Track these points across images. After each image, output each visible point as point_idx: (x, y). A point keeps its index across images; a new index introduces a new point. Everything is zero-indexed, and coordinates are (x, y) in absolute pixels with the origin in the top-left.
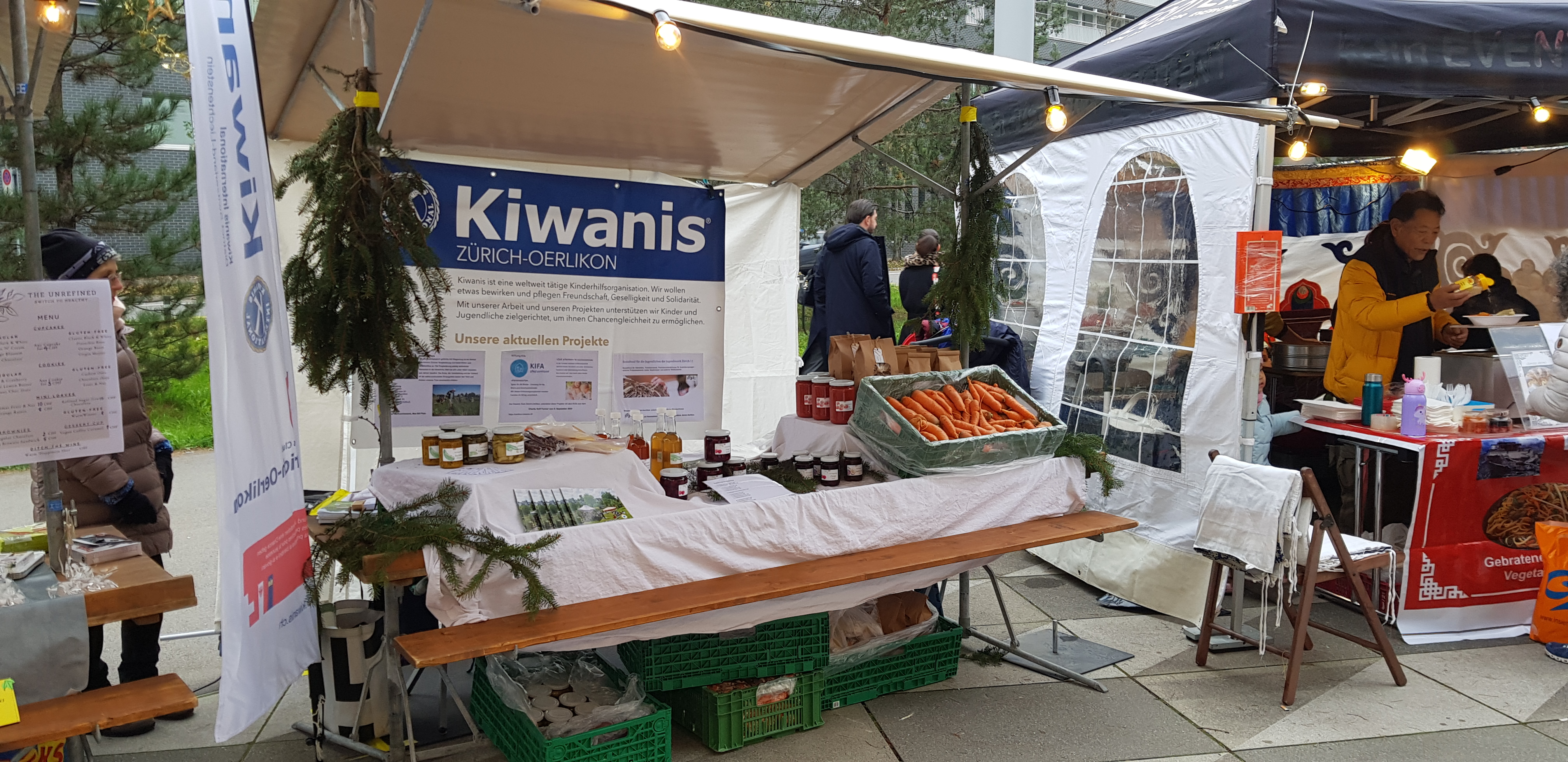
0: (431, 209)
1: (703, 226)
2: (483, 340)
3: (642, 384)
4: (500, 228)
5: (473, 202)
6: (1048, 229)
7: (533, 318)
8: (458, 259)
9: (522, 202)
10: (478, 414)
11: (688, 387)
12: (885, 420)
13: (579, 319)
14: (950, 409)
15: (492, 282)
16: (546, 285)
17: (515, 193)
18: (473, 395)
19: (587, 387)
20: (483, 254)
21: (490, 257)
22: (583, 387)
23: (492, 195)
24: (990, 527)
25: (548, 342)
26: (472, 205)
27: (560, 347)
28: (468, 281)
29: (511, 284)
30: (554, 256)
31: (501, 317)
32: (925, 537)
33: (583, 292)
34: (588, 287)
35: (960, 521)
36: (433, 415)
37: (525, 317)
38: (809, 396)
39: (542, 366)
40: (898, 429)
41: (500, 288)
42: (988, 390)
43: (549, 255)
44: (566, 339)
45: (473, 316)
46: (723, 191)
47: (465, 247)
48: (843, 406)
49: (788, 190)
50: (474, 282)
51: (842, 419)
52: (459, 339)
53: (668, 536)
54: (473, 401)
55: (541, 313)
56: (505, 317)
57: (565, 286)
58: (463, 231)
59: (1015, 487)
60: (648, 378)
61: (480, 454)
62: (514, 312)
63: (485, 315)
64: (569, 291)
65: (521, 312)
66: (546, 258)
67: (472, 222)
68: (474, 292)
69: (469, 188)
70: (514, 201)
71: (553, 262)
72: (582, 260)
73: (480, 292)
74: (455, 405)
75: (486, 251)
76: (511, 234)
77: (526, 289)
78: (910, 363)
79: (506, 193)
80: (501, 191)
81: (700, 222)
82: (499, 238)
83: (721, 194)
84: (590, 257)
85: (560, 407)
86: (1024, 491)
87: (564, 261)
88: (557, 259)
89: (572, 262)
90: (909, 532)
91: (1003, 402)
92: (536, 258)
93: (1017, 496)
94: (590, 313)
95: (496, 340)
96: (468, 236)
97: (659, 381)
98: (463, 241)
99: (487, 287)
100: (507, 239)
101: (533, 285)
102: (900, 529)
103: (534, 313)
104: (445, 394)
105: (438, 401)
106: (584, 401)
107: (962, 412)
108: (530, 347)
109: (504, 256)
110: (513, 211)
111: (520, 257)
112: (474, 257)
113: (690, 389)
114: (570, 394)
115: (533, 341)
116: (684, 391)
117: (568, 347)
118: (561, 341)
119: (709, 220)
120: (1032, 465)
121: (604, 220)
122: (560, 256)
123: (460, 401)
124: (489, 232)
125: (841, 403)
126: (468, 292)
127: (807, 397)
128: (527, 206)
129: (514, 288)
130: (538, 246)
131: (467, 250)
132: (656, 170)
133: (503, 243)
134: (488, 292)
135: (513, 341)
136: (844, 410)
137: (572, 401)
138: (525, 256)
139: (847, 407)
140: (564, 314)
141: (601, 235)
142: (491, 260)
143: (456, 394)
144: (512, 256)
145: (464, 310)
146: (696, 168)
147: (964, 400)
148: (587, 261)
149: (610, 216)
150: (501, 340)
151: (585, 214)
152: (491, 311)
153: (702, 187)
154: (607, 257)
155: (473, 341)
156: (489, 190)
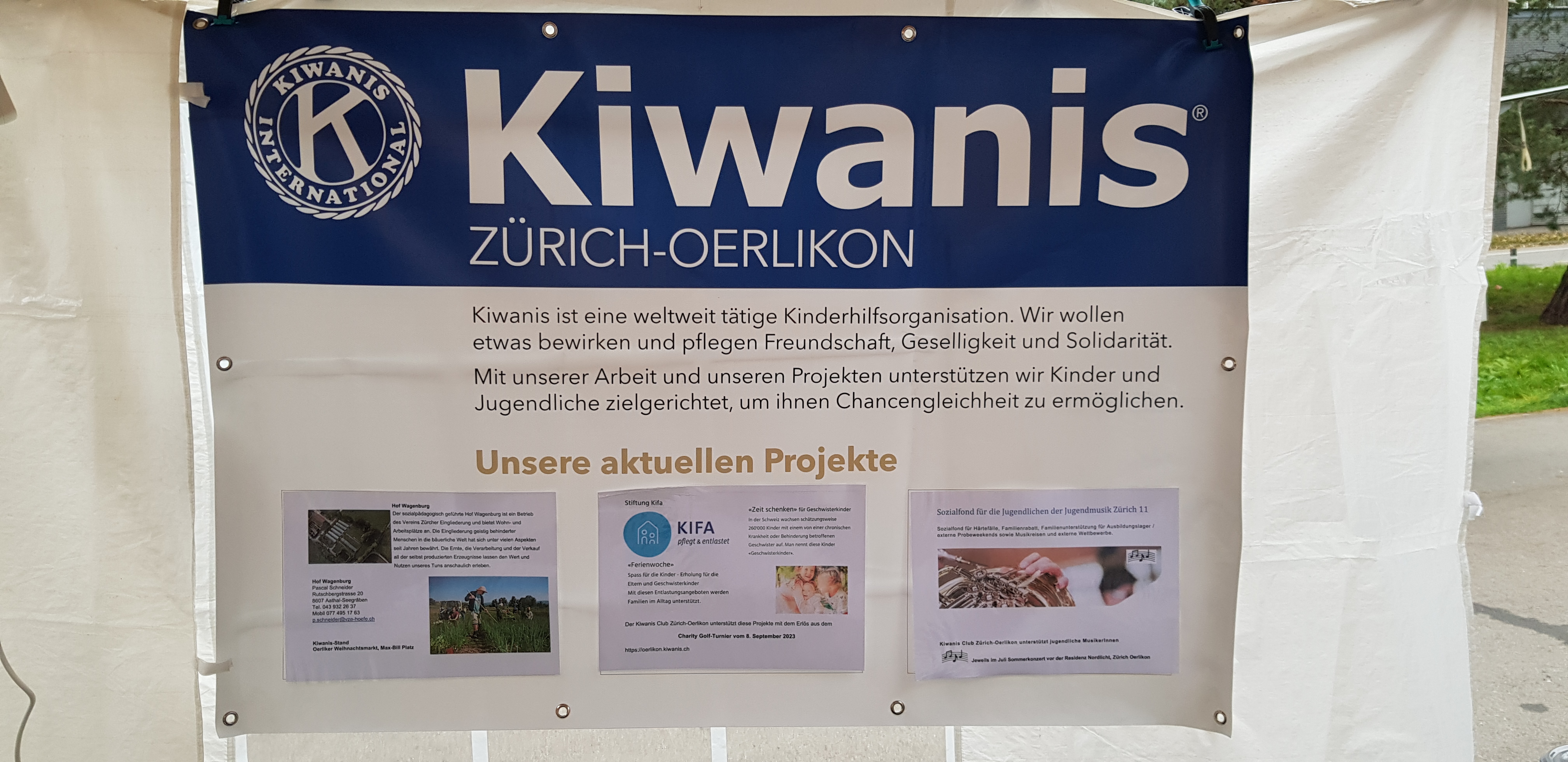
0: (399, 137)
1: (1183, 130)
2: (547, 465)
3: (992, 572)
4: (586, 172)
5: (508, 110)
7: (680, 405)
8: (473, 261)
9: (636, 101)
10: (546, 648)
11: (1131, 579)
13: (810, 403)
15: (569, 317)
16: (718, 317)
17: (614, 77)
18: (529, 602)
19: (836, 580)
20: (545, 245)
21: (564, 251)
22: (823, 580)
23: (553, 87)
25: (723, 464)
26: (505, 118)
27: (759, 478)
28: (500, 317)
29: (620, 318)
30: (737, 240)
31: (593, 405)
33: (821, 332)
34: (833, 318)
36: (434, 651)
37: (658, 404)
39: (709, 528)
41: (590, 331)
43: (723, 239)
44: (773, 456)
46: (1243, 22)
47: (494, 230)
50: (516, 318)
52: (487, 465)
54: (530, 616)
55: (703, 390)
56: (604, 404)
57: (771, 318)
58: (486, 186)
60: (1014, 556)
62: (628, 391)
63: (551, 403)
64: (781, 329)
65: (646, 391)
66: (717, 247)
67: (512, 166)
68: (517, 344)
69: (495, 74)
70: (614, 98)
71: (736, 256)
72: (814, 247)
73: (534, 343)
75: (551, 238)
76: (618, 186)
77: (663, 330)
79: (589, 80)
80: (576, 75)
81: (1172, 117)
82: (586, 202)
83: (1239, 33)
84: (836, 239)
85: (761, 630)
87: (767, 252)
88: (746, 248)
89: (787, 253)
92: (690, 247)
94: (842, 387)
95: (581, 465)
96: (503, 202)
97: (1045, 564)
98: (488, 213)
99: (552, 332)
100: (605, 202)
101: (683, 318)
103: (683, 390)
104: (462, 600)
105: (444, 617)
106: (829, 616)
108: (674, 480)
109: (602, 247)
110: (614, 128)
111: (645, 247)
112: (518, 252)
113: (1137, 587)
114: (789, 599)
115: (682, 465)
116: (1120, 593)
117: (779, 476)
118: (760, 462)
119: (1201, 112)
121: (872, 135)
122: (755, 240)
123: (499, 616)
126: (501, 344)
128: (649, 109)
129: (631, 330)
130: (692, 215)
131: (499, 234)
133: (597, 212)
134: (557, 344)
135: (628, 466)
137: (794, 617)
138: (658, 243)
140: (771, 391)
141: (866, 174)
142: (567, 259)
143: (488, 599)
144: (623, 247)
145: (494, 392)
148: (831, 248)
149: (894, 123)
150: (596, 464)
151: (817, 123)
152: (566, 391)
153: (1185, 16)
154: (887, 233)
155: (522, 467)
156: (546, 72)
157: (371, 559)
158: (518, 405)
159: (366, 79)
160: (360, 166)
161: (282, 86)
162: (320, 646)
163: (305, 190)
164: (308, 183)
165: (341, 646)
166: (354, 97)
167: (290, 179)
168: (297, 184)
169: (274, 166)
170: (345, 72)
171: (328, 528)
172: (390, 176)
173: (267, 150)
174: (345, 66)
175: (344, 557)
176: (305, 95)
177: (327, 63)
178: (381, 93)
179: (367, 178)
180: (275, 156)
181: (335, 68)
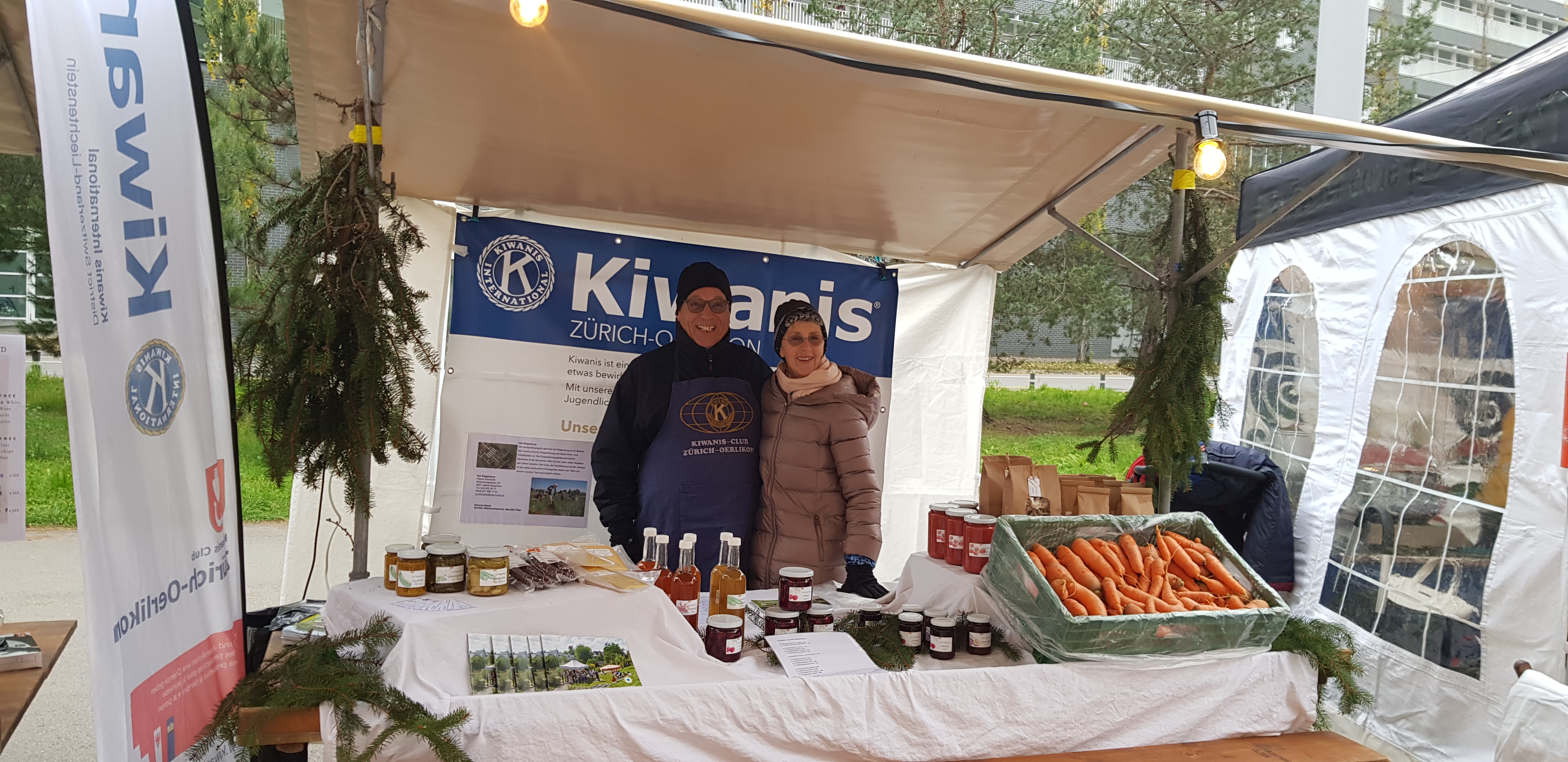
0: (545, 278)
1: (870, 312)
4: (624, 302)
5: (594, 272)
6: (1323, 335)
8: (572, 335)
9: (651, 274)
10: (582, 515)
12: (1021, 577)
14: (1122, 569)
15: (609, 364)
17: (643, 264)
18: (577, 492)
20: (602, 331)
23: (616, 264)
24: (1164, 741)
26: (592, 275)
28: (581, 361)
32: (1061, 749)
35: (1119, 729)
36: (530, 513)
38: (943, 531)
40: (1035, 592)
42: (1184, 546)
45: (584, 401)
46: (896, 271)
47: (581, 323)
48: (977, 549)
49: (980, 274)
50: (587, 362)
51: (975, 566)
52: (566, 427)
53: (670, 716)
54: (577, 499)
58: (580, 303)
59: (1205, 689)
61: (449, 581)
63: (598, 401)
67: (592, 294)
68: (586, 374)
69: (591, 256)
70: (642, 272)
73: (594, 374)
74: (556, 503)
75: (605, 329)
76: (637, 310)
78: (1080, 500)
79: (632, 263)
80: (628, 261)
81: (867, 306)
82: (622, 315)
83: (894, 275)
86: (1219, 696)
90: (1035, 739)
91: (1202, 565)
93: (1207, 702)
96: (585, 310)
98: (579, 315)
99: (602, 370)
100: (631, 315)
102: (1022, 734)
104: (546, 489)
105: (537, 497)
107: (1139, 575)
109: (626, 335)
110: (639, 285)
111: (645, 336)
112: (590, 334)
119: (878, 305)
120: (1234, 660)
121: (747, 299)
123: (562, 498)
124: (611, 307)
125: (976, 545)
126: (580, 373)
127: (941, 533)
128: (655, 278)
131: (583, 324)
132: (815, 243)
133: (626, 319)
134: (603, 375)
136: (980, 555)
138: (651, 335)
139: (984, 551)
141: (743, 315)
142: (611, 338)
143: (558, 490)
144: (635, 335)
145: (574, 394)
146: (870, 243)
147: (1145, 557)
149: (756, 295)
153: (874, 265)
155: (582, 430)
156: (614, 259)
157: (506, 467)
159: (533, 251)
160: (528, 289)
161: (498, 251)
162: (477, 506)
163: (501, 297)
164: (503, 294)
165: (487, 507)
167: (495, 291)
168: (498, 294)
169: (488, 285)
170: (525, 247)
171: (487, 451)
172: (540, 295)
173: (486, 278)
174: (525, 245)
175: (493, 465)
176: (507, 255)
177: (517, 243)
178: (539, 258)
179: (530, 295)
180: (490, 280)
181: (520, 246)
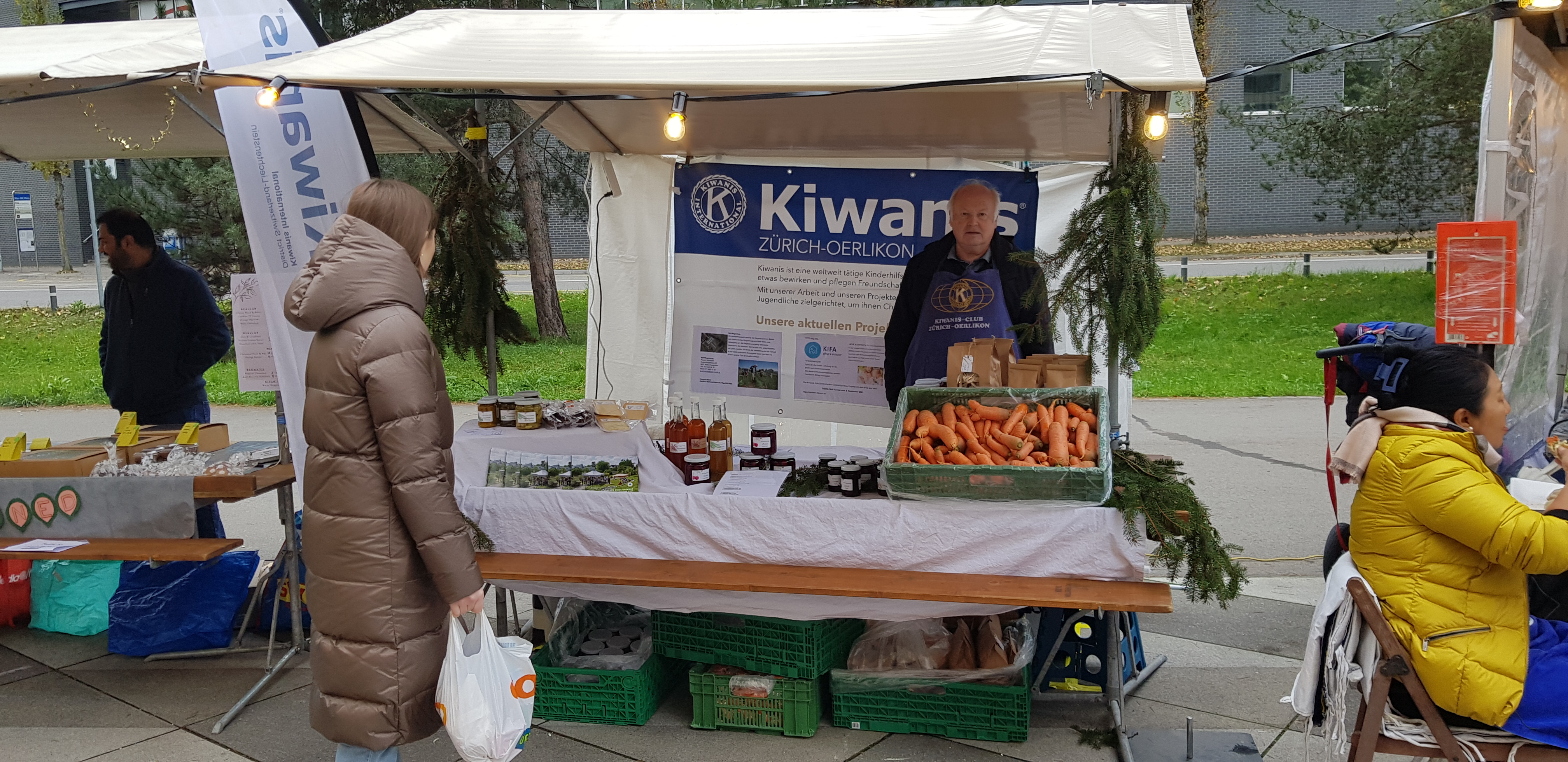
0: (739, 206)
1: (1016, 212)
2: (780, 322)
4: (799, 219)
5: (775, 198)
7: (827, 304)
8: (760, 249)
9: (817, 196)
10: (776, 389)
13: (874, 307)
15: (790, 270)
16: (842, 273)
17: (810, 188)
18: (772, 371)
19: (879, 372)
20: (785, 244)
21: (791, 247)
22: (874, 372)
23: (790, 191)
25: (841, 327)
26: (774, 201)
27: (853, 332)
28: (767, 269)
29: (808, 272)
30: (851, 246)
31: (796, 302)
33: (879, 280)
34: (884, 275)
36: (739, 386)
37: (819, 303)
39: (835, 350)
41: (797, 276)
43: (846, 245)
44: (859, 325)
46: (1037, 173)
50: (773, 270)
52: (760, 321)
54: (772, 376)
55: (835, 299)
56: (800, 302)
57: (861, 274)
58: (766, 224)
62: (809, 298)
63: (782, 300)
64: (865, 279)
65: (815, 298)
66: (843, 248)
67: (775, 216)
68: (772, 279)
69: (771, 185)
70: (810, 195)
71: (850, 251)
72: (878, 249)
73: (778, 279)
74: (757, 379)
75: (787, 242)
76: (810, 226)
77: (822, 277)
79: (802, 188)
80: (798, 187)
81: (1013, 207)
82: (799, 230)
83: (1035, 177)
84: (885, 247)
85: (851, 389)
86: (1041, 539)
87: (861, 250)
88: (854, 249)
89: (868, 251)
92: (834, 247)
93: (1030, 545)
95: (791, 323)
96: (771, 229)
98: (766, 233)
99: (785, 275)
100: (806, 230)
101: (830, 273)
103: (828, 299)
104: (749, 368)
105: (743, 374)
106: (875, 385)
108: (823, 331)
109: (804, 246)
110: (810, 205)
111: (818, 247)
112: (775, 247)
114: (862, 378)
115: (826, 326)
117: (860, 333)
118: (854, 327)
119: (1019, 204)
121: (900, 210)
122: (857, 246)
123: (761, 375)
124: (791, 225)
126: (767, 279)
128: (822, 199)
129: (812, 276)
130: (835, 236)
131: (769, 240)
133: (803, 234)
134: (785, 280)
135: (807, 324)
137: (863, 385)
138: (823, 245)
140: (860, 301)
141: (897, 224)
142: (791, 250)
143: (758, 369)
144: (811, 246)
145: (764, 295)
148: (883, 250)
149: (907, 206)
150: (796, 323)
151: (880, 205)
152: (787, 296)
153: (1021, 170)
154: (904, 246)
155: (771, 323)
156: (788, 186)
157: (720, 351)
158: (771, 300)
159: (730, 186)
160: (726, 215)
161: (703, 188)
162: (702, 380)
163: (708, 223)
164: (709, 221)
165: (709, 381)
166: (726, 192)
167: (703, 219)
168: (706, 221)
169: (699, 215)
170: (724, 184)
171: (707, 339)
172: (735, 219)
173: (697, 209)
174: (723, 182)
175: (711, 350)
176: (710, 191)
178: (735, 191)
179: (728, 220)
180: (700, 211)
181: (721, 183)
